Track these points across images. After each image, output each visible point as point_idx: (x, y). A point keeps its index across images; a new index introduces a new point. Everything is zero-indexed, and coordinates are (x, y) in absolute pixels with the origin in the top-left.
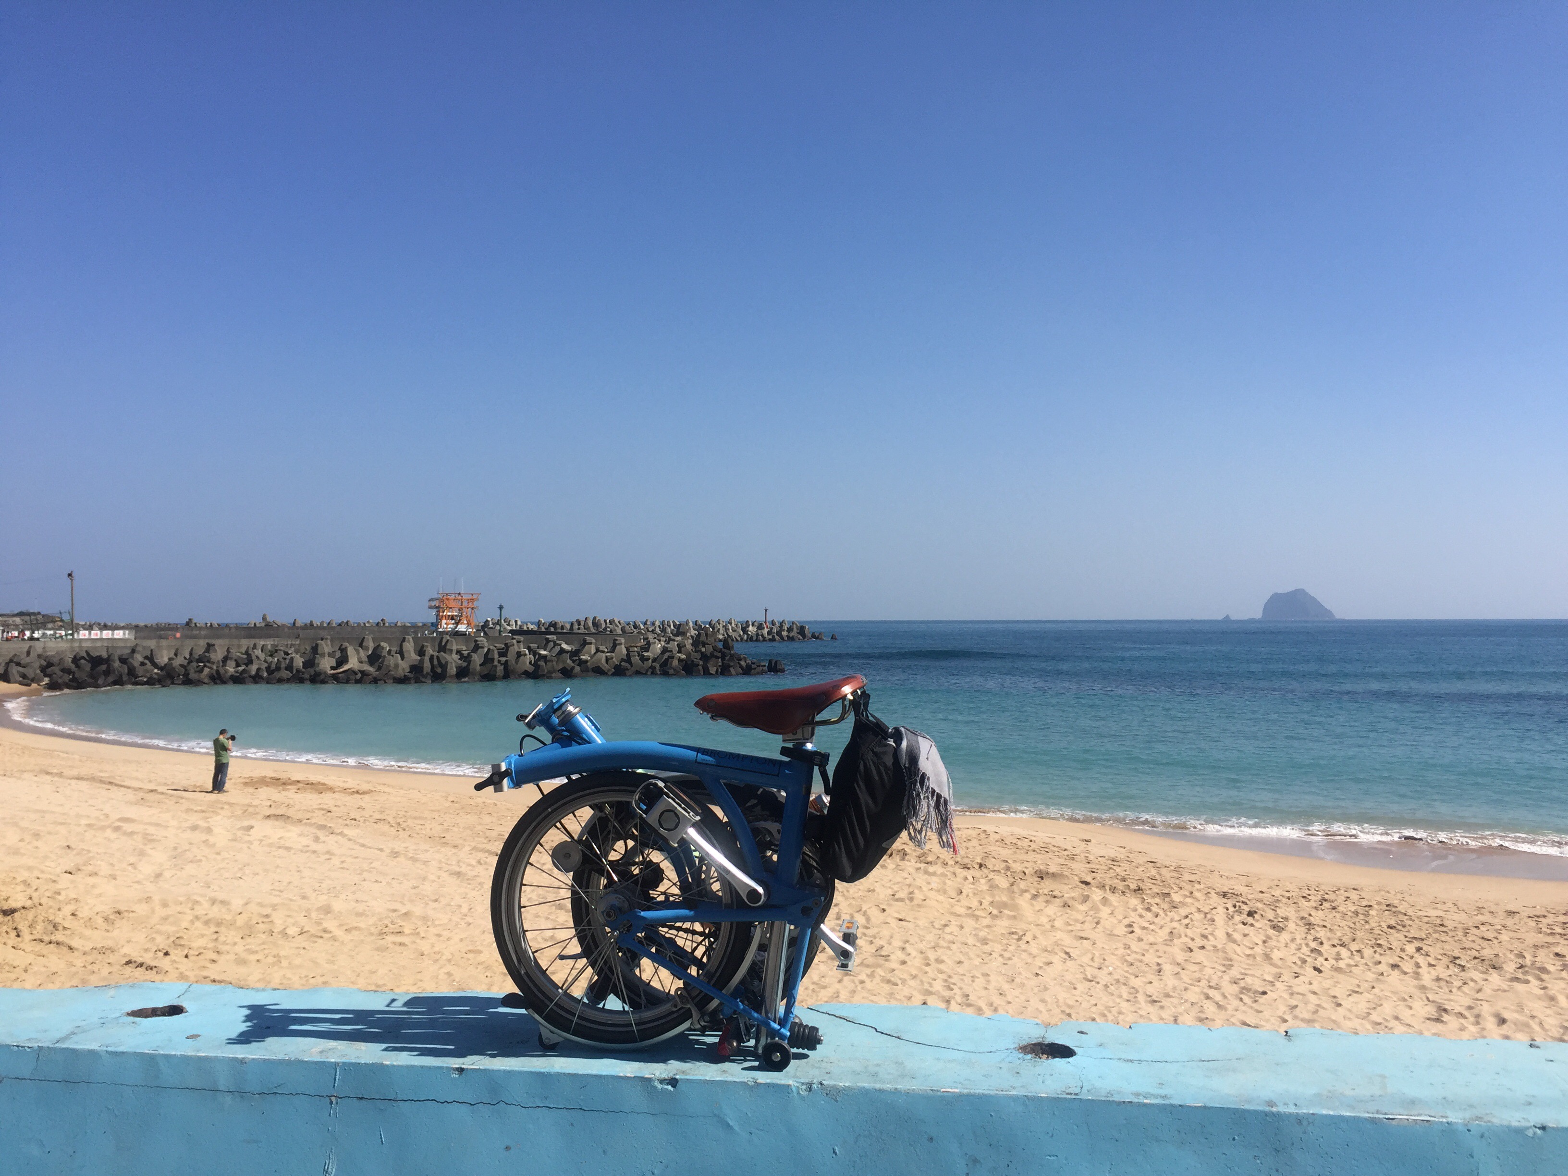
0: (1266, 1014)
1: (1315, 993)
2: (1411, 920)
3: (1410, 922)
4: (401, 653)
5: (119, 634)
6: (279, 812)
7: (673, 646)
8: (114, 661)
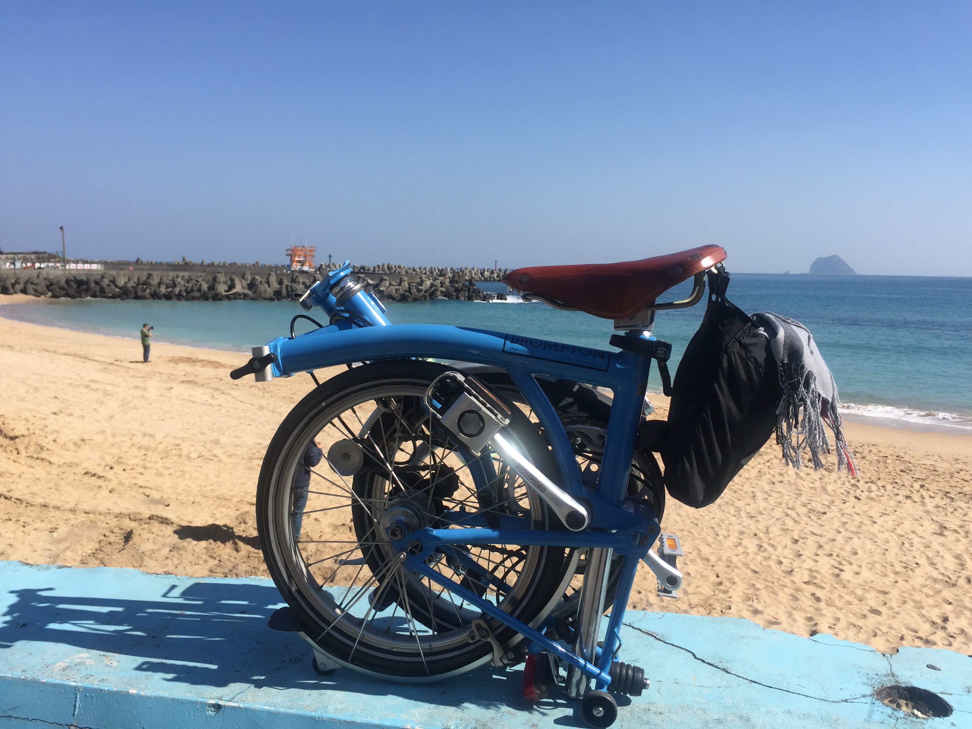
0: (827, 527)
1: (858, 514)
2: (914, 466)
3: (913, 468)
4: (268, 283)
5: (94, 267)
6: (191, 379)
7: (438, 283)
8: (91, 283)
